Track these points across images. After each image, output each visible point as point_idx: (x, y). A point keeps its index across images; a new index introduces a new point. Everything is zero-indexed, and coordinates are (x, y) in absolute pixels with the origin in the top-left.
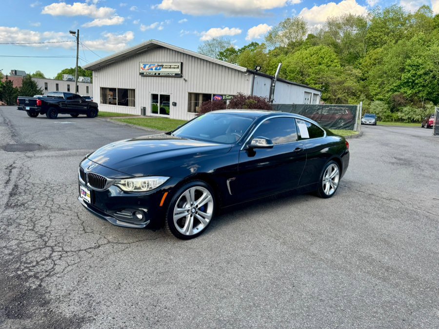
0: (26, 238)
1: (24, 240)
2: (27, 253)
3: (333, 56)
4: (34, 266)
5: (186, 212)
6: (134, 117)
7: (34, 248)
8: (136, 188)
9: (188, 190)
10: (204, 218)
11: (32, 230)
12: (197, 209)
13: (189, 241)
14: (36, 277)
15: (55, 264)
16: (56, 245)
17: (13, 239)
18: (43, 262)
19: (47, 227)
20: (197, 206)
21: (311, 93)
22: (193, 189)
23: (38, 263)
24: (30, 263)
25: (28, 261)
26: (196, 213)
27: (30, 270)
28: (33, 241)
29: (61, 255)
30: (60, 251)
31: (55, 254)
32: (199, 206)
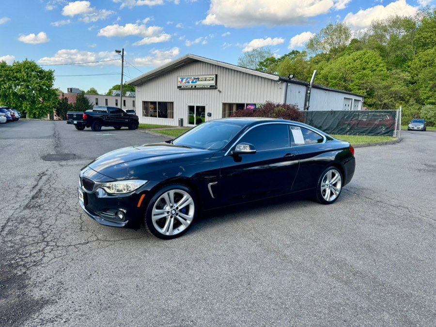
0: (30, 234)
1: (27, 235)
2: (26, 246)
3: (379, 60)
4: (26, 257)
5: (166, 213)
6: (171, 128)
7: (33, 242)
8: (118, 191)
9: (166, 193)
10: (185, 220)
11: (38, 227)
12: (177, 211)
13: (170, 241)
14: (24, 266)
15: (44, 256)
16: (51, 241)
17: (19, 235)
18: (35, 254)
19: (51, 226)
20: (177, 208)
21: (352, 99)
22: (172, 192)
23: (31, 254)
24: (24, 255)
25: (24, 253)
26: (177, 214)
27: (22, 260)
28: (35, 236)
29: (52, 249)
30: (53, 246)
31: (48, 248)
32: (180, 208)
